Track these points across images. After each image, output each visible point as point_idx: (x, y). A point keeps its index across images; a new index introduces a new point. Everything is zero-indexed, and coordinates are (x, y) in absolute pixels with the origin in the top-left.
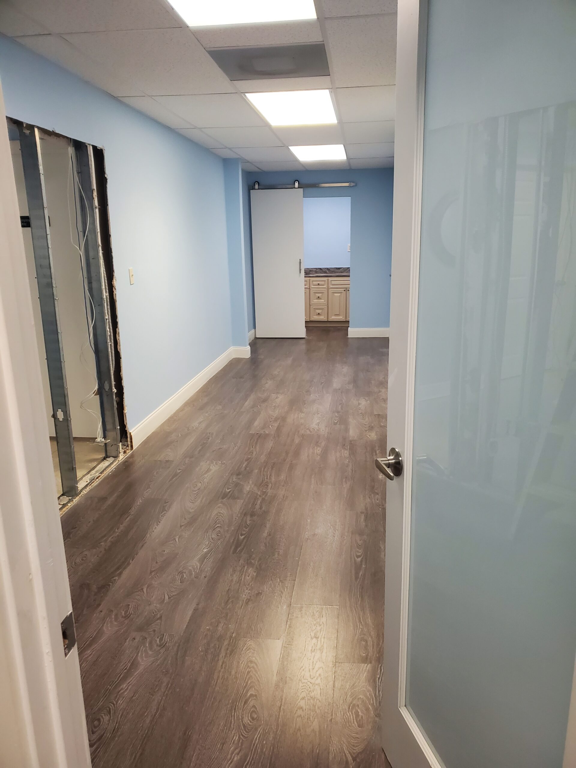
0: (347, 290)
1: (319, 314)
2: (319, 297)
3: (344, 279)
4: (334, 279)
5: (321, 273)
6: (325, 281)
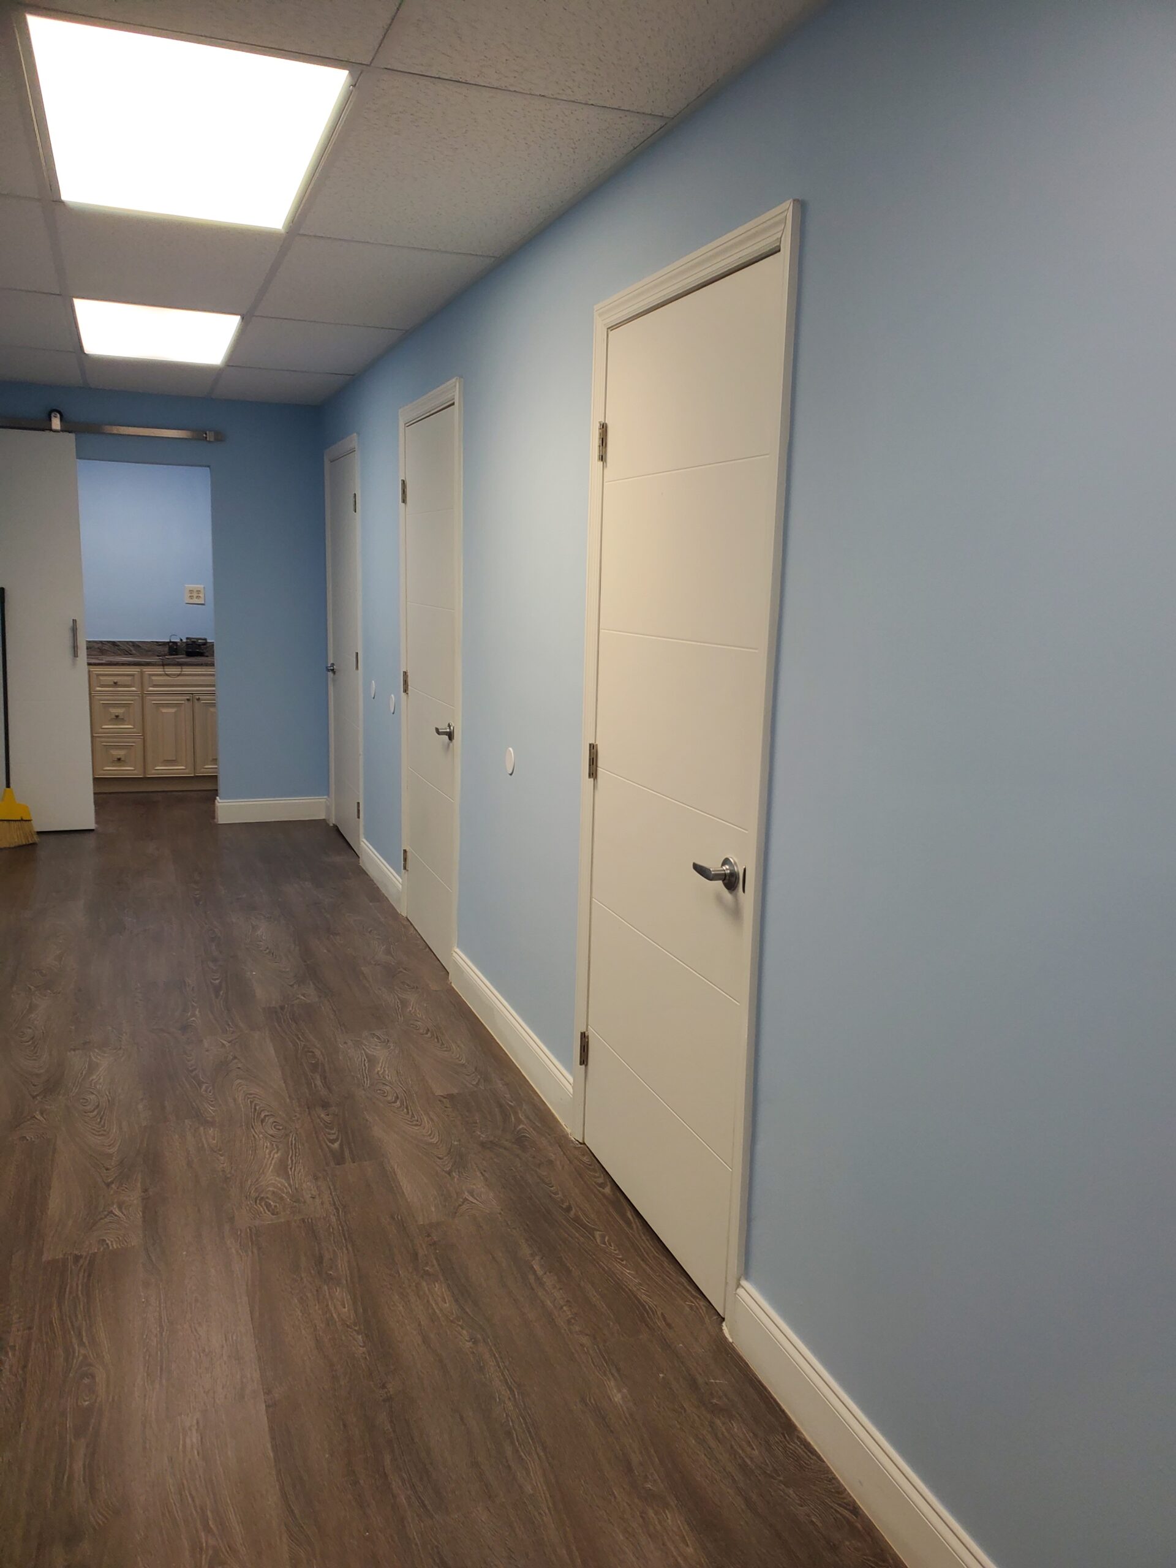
0: (194, 698)
1: (119, 759)
2: (117, 716)
3: (187, 670)
4: (159, 670)
5: (115, 654)
6: (133, 675)
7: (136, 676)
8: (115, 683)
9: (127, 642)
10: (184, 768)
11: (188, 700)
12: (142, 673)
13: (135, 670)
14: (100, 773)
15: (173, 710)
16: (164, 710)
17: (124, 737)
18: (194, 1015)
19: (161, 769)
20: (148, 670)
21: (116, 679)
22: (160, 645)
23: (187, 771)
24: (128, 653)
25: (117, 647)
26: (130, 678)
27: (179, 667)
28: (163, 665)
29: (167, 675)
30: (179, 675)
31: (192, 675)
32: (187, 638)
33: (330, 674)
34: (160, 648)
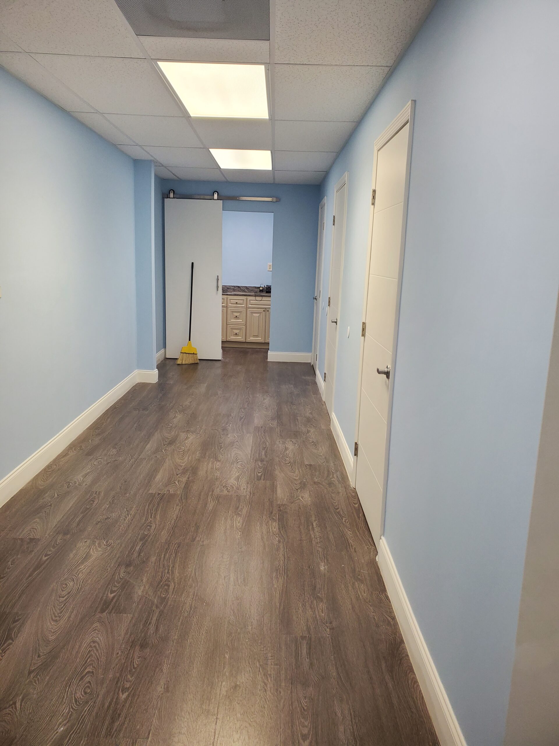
0: (266, 310)
1: (236, 334)
2: (236, 316)
3: (264, 298)
4: (253, 298)
5: (239, 291)
6: (244, 300)
8: (237, 303)
9: (244, 287)
12: (247, 299)
13: (245, 297)
14: (229, 339)
15: (258, 315)
16: (254, 315)
17: (238, 325)
18: (229, 426)
19: (252, 339)
20: (249, 298)
21: (237, 301)
22: (256, 288)
23: (262, 340)
24: (244, 291)
25: (240, 288)
26: (242, 301)
27: (261, 297)
28: (255, 296)
29: (256, 300)
30: (261, 300)
31: (264, 301)
32: (267, 286)
33: (315, 300)
34: (256, 290)
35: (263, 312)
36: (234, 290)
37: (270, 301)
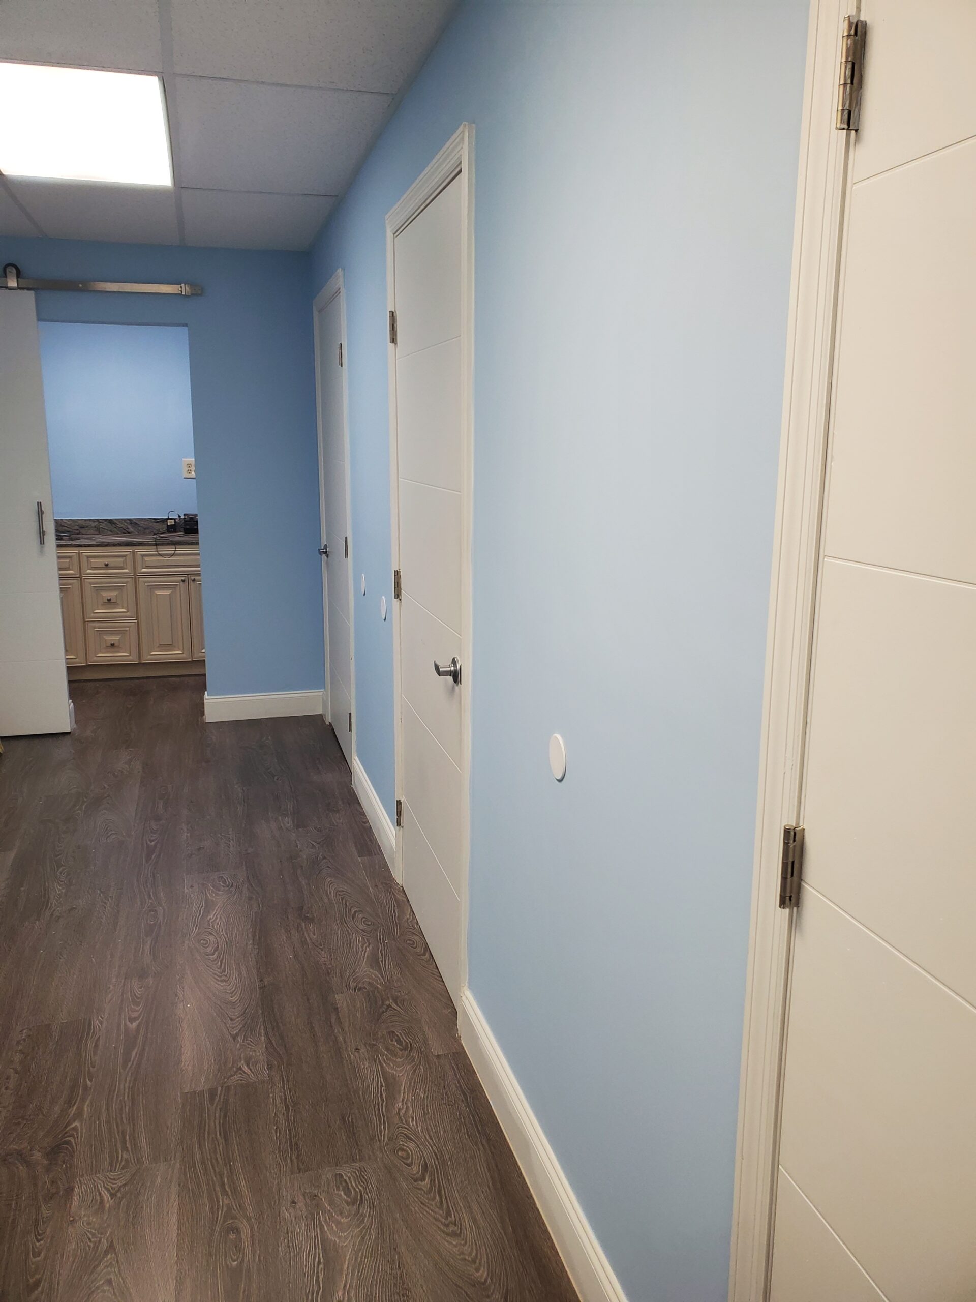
0: (190, 579)
1: (113, 645)
2: (109, 600)
3: (181, 550)
4: (152, 550)
5: (113, 533)
6: (125, 556)
7: (127, 558)
8: (107, 565)
9: (125, 520)
10: (181, 652)
11: (183, 581)
12: (134, 553)
13: (126, 551)
14: (93, 660)
15: (168, 592)
16: (159, 592)
17: (116, 621)
19: (156, 654)
20: (140, 551)
21: (106, 561)
22: (158, 522)
23: (184, 655)
24: (125, 532)
25: (114, 526)
26: (121, 560)
27: (174, 547)
28: (156, 545)
29: (160, 555)
30: (173, 555)
31: (183, 555)
32: (185, 515)
33: (324, 555)
34: (158, 526)
35: (182, 583)
36: (99, 531)
37: (198, 554)
